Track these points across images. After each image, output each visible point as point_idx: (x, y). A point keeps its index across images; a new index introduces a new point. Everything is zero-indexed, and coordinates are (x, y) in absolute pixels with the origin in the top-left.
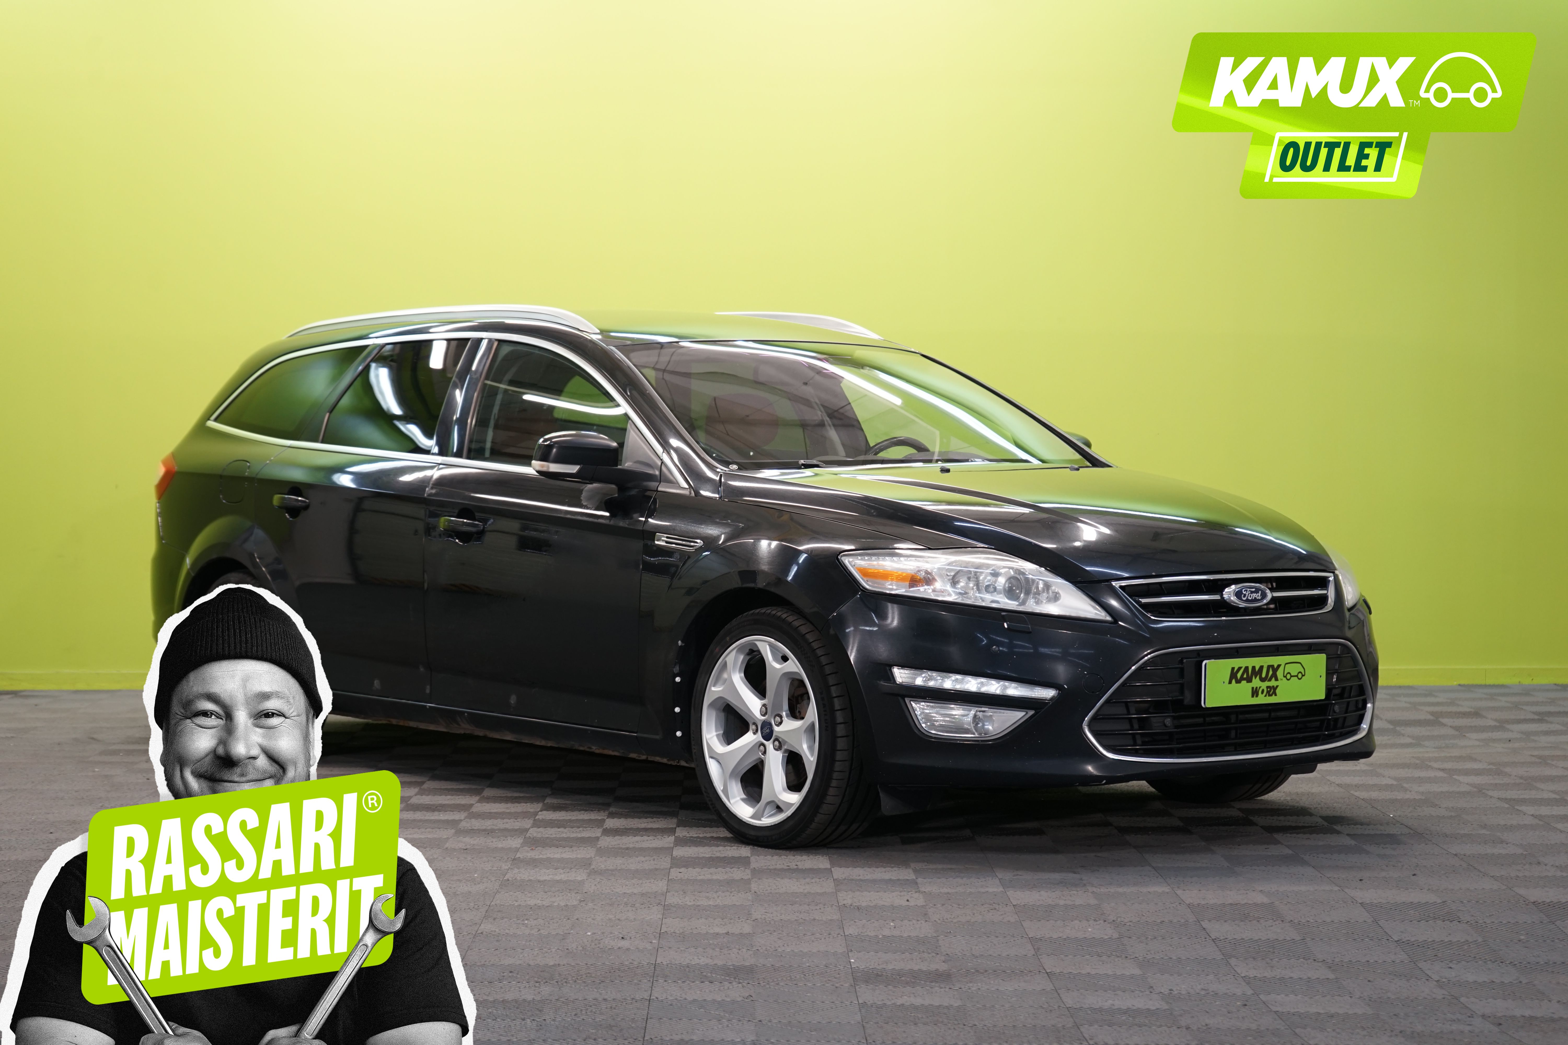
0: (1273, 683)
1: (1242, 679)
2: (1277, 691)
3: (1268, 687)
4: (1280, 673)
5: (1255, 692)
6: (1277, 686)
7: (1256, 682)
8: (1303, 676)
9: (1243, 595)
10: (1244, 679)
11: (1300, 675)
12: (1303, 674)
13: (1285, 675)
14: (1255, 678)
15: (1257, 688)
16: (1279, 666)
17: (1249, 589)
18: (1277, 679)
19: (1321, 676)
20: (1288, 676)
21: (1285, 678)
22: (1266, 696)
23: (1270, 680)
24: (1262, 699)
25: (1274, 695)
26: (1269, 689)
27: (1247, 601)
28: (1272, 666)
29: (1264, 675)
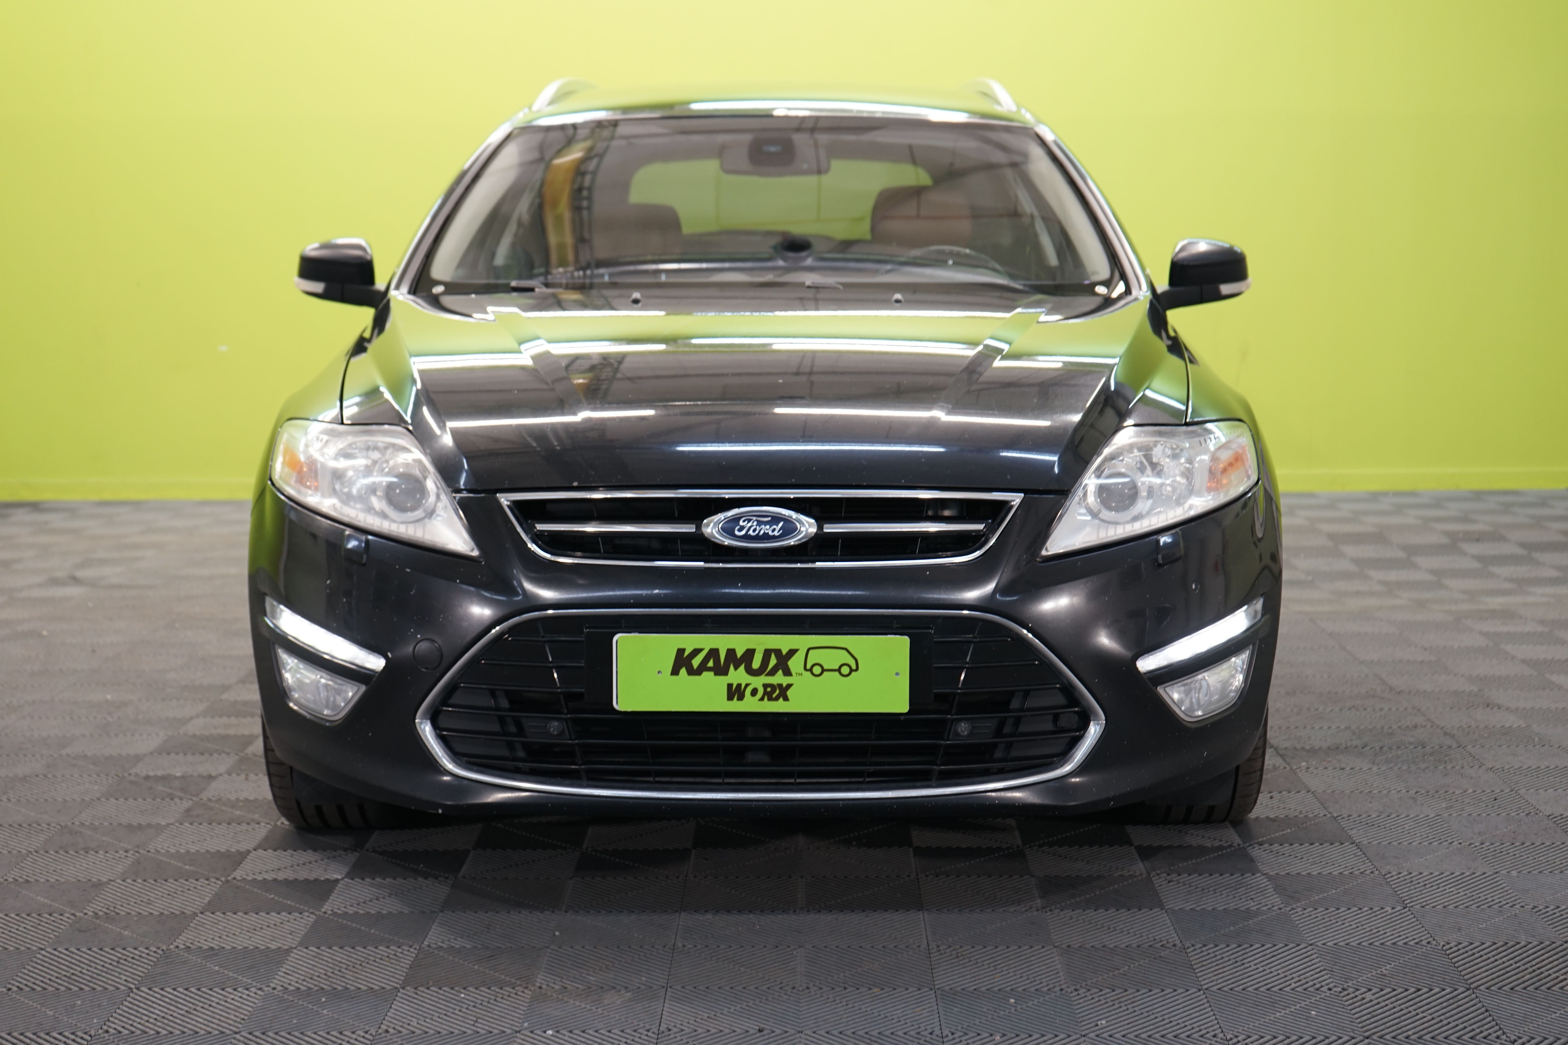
0: (779, 678)
1: (703, 668)
2: (789, 693)
3: (765, 686)
4: (795, 664)
5: (735, 692)
6: (789, 686)
7: (738, 676)
8: (851, 671)
9: (738, 527)
10: (709, 669)
11: (845, 670)
12: (854, 667)
13: (808, 667)
14: (736, 668)
15: (739, 685)
16: (792, 652)
17: (754, 518)
18: (787, 673)
19: (897, 674)
20: (815, 670)
21: (809, 673)
22: (762, 699)
23: (772, 673)
24: (750, 705)
25: (781, 699)
26: (769, 689)
27: (747, 537)
28: (778, 652)
29: (756, 664)
